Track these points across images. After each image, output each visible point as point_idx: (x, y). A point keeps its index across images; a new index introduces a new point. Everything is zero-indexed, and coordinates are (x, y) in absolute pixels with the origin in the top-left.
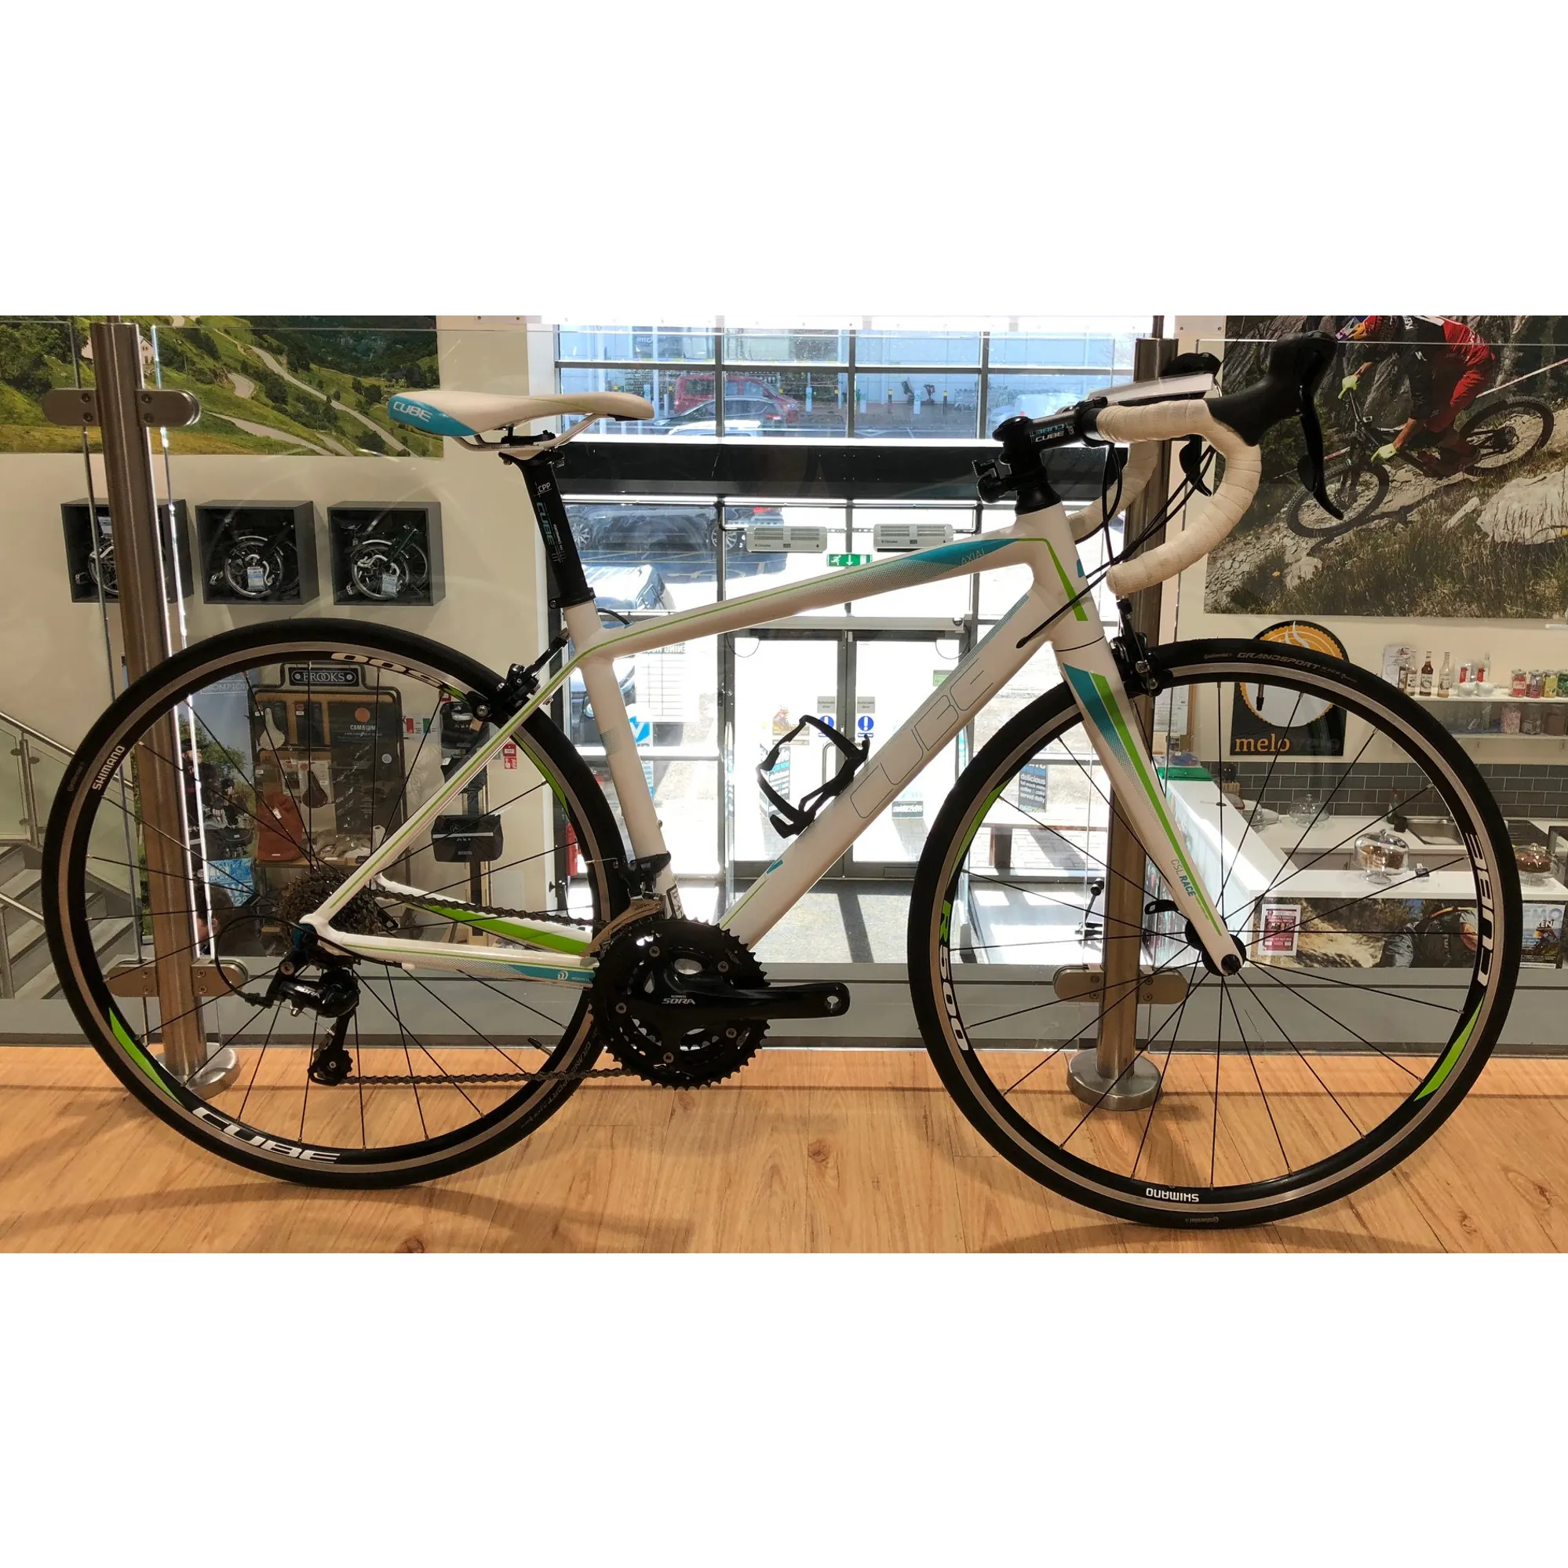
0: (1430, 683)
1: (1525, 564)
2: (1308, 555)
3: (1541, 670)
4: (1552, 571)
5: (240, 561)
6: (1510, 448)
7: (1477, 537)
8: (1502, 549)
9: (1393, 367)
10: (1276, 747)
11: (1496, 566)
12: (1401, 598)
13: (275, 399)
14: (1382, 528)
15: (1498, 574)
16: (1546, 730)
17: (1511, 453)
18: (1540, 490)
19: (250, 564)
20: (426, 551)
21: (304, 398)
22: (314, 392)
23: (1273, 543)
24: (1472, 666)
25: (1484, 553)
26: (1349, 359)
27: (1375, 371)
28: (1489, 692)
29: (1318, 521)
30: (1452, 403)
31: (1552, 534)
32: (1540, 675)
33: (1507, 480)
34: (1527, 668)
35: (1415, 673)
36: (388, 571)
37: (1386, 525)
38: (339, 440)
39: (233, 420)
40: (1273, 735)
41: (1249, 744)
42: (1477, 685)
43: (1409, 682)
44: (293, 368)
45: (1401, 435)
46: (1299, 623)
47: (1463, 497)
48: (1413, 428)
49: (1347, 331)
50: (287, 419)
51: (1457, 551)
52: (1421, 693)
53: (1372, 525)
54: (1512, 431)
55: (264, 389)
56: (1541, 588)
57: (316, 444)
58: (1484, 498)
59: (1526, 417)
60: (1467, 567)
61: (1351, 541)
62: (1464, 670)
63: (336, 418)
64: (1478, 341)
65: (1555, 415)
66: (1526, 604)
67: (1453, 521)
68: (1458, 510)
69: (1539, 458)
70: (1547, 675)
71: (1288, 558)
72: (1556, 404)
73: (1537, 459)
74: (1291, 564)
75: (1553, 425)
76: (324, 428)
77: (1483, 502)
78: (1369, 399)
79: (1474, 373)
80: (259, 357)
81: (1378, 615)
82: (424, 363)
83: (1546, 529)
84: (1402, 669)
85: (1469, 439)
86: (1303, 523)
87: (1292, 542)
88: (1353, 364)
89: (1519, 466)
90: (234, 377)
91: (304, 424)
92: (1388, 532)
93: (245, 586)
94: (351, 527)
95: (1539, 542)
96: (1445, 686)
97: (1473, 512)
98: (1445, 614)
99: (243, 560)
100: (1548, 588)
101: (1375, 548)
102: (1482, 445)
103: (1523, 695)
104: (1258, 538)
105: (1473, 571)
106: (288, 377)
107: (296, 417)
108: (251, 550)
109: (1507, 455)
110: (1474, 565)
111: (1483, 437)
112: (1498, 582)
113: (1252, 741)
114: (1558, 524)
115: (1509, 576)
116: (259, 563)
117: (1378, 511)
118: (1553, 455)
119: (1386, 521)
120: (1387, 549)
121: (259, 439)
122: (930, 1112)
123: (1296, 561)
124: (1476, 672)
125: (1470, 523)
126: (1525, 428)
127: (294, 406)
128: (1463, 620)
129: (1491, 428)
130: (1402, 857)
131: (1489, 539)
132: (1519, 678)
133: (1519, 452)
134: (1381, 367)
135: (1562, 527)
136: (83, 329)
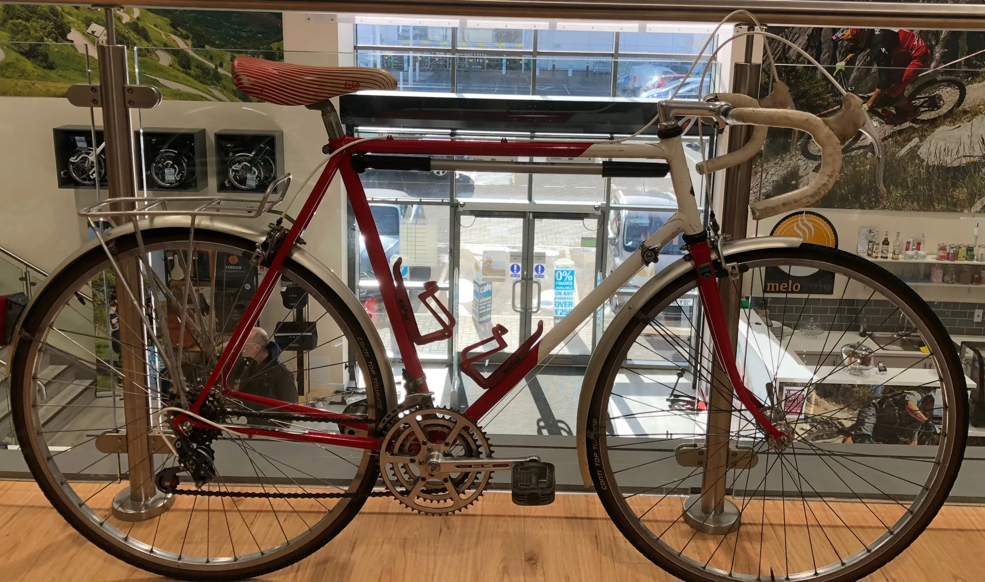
0: (888, 251)
1: (947, 179)
2: (814, 171)
3: (956, 244)
4: (963, 183)
5: (160, 165)
6: (939, 107)
7: (917, 161)
8: (933, 170)
9: (867, 57)
10: (792, 289)
11: (929, 179)
12: (870, 198)
13: (183, 67)
14: (859, 155)
15: (930, 185)
16: (958, 281)
17: (939, 110)
18: (956, 133)
19: (166, 166)
20: (274, 161)
21: (200, 66)
22: (206, 62)
23: (792, 163)
24: (913, 241)
25: (922, 171)
26: (840, 53)
27: (857, 59)
28: (924, 257)
30: (903, 80)
31: (964, 161)
32: (956, 247)
33: (936, 127)
34: (948, 242)
35: (878, 244)
36: (250, 173)
37: (861, 154)
38: (221, 92)
39: (158, 79)
40: (790, 281)
41: (775, 286)
42: (916, 252)
43: (874, 250)
44: (195, 48)
45: (871, 99)
46: (807, 213)
47: (909, 137)
48: (879, 94)
49: (839, 34)
50: (191, 79)
51: (905, 170)
52: (882, 257)
53: (853, 153)
54: (940, 98)
55: (177, 60)
56: (956, 193)
57: (208, 94)
58: (922, 138)
59: (949, 89)
60: (911, 180)
62: (908, 243)
63: (221, 79)
64: (920, 42)
65: (967, 88)
66: (948, 204)
67: (903, 151)
68: (906, 145)
69: (956, 114)
70: (960, 248)
71: (801, 173)
72: (967, 81)
73: (955, 115)
74: (803, 177)
75: (965, 94)
76: (213, 84)
77: (921, 141)
78: (852, 76)
79: (918, 61)
80: (174, 41)
81: (856, 208)
82: (274, 46)
83: (960, 158)
84: (870, 242)
85: (913, 102)
86: (811, 151)
87: (804, 163)
88: (843, 54)
89: (944, 118)
90: (159, 53)
91: (201, 82)
92: (862, 158)
93: (163, 180)
94: (229, 145)
95: (956, 166)
96: (896, 253)
97: (915, 146)
98: (897, 208)
99: (162, 164)
100: (961, 193)
101: (854, 167)
102: (922, 106)
103: (945, 259)
104: (783, 161)
105: (914, 182)
106: (192, 53)
107: (196, 78)
108: (169, 158)
109: (937, 112)
110: (915, 178)
111: (922, 100)
112: (930, 190)
113: (777, 285)
114: (968, 154)
115: (937, 186)
116: (172, 166)
117: (856, 145)
118: (965, 112)
119: (862, 151)
120: (862, 169)
121: (175, 90)
122: (599, 533)
123: (807, 175)
124: (916, 244)
125: (913, 153)
126: (949, 95)
127: (194, 71)
128: (909, 213)
129: (927, 95)
130: (870, 359)
131: (925, 163)
132: (943, 248)
133: (944, 110)
134: (860, 57)
135: (970, 156)
136: (68, 23)
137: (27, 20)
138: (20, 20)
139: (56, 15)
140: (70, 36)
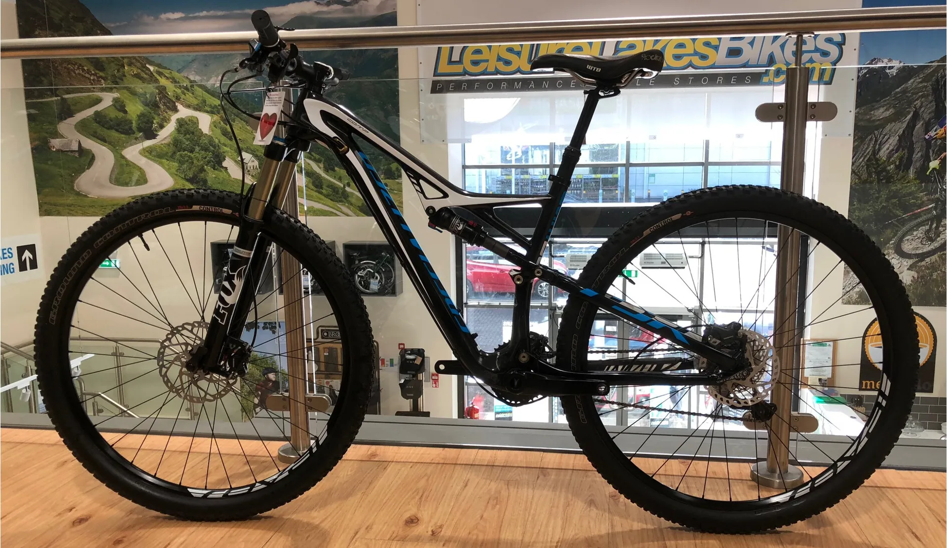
2: (908, 269)
13: (316, 186)
19: (302, 274)
20: (393, 267)
21: (332, 186)
22: (336, 182)
29: (914, 249)
36: (373, 278)
38: (349, 208)
41: (871, 384)
44: (326, 170)
49: (932, 134)
50: (323, 197)
55: (311, 181)
57: (336, 210)
61: (936, 260)
63: (348, 196)
76: (341, 201)
80: (309, 164)
82: (394, 166)
86: (905, 250)
87: (897, 262)
91: (331, 200)
94: (355, 254)
106: (323, 175)
107: (327, 196)
113: (873, 382)
123: (901, 273)
127: (326, 190)
136: (224, 152)
137: (192, 152)
138: (186, 152)
139: (215, 148)
140: (225, 164)
